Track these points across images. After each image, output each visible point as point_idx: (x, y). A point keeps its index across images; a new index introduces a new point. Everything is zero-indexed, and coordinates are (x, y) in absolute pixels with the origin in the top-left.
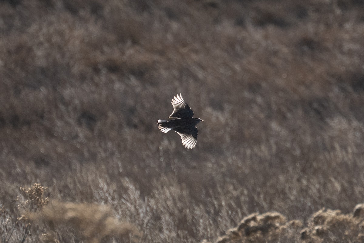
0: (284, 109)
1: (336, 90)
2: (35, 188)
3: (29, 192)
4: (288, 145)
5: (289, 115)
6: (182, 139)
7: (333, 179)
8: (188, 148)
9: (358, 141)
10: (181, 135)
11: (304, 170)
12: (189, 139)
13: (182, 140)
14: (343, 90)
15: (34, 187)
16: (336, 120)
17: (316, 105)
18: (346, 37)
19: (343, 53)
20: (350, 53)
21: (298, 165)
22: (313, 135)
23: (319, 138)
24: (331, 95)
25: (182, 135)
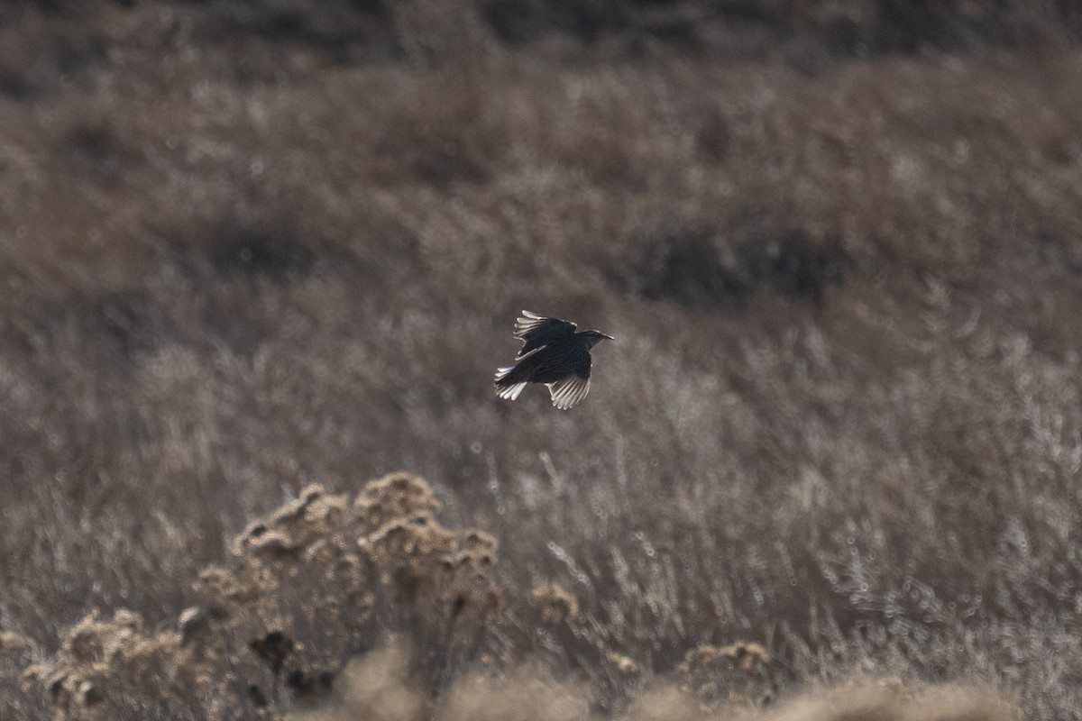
0: (23, 325)
1: (169, 272)
4: (34, 423)
5: (38, 340)
7: (161, 517)
9: (228, 411)
11: (76, 494)
14: (187, 269)
16: (165, 356)
17: (111, 313)
18: (198, 121)
19: (187, 168)
20: (206, 168)
21: (60, 478)
22: (102, 396)
23: (118, 404)
24: (152, 284)
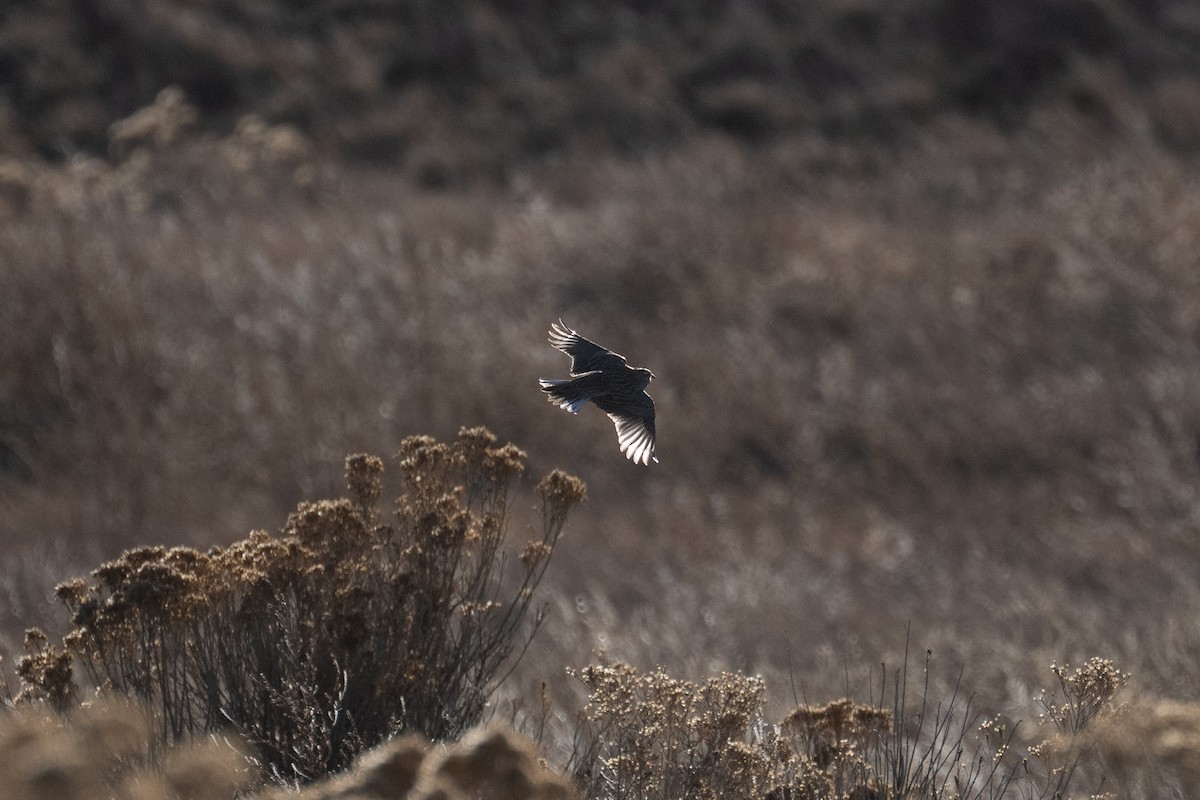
2: (1095, 671)
3: (1076, 682)
6: (617, 430)
8: (636, 460)
10: (615, 420)
12: (635, 433)
13: (619, 434)
15: (1091, 668)
25: (617, 422)
